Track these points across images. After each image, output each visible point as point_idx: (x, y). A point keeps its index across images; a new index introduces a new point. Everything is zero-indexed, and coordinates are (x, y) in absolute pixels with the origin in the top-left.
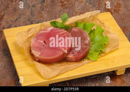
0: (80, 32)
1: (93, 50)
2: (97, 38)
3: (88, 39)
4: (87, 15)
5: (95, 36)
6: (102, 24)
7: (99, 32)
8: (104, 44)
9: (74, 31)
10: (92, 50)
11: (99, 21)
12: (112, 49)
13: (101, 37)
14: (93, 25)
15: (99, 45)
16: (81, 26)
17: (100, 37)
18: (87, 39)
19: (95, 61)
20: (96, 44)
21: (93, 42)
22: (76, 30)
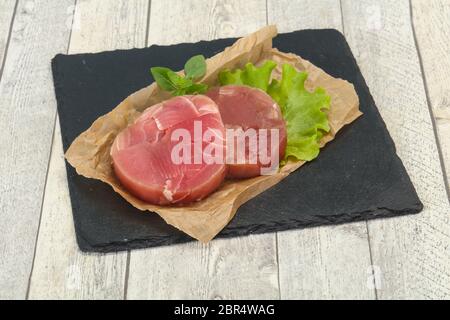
0: (244, 94)
1: (296, 136)
2: (295, 100)
3: (275, 106)
4: (245, 46)
5: (287, 98)
7: (294, 82)
8: (323, 110)
9: (225, 96)
10: (292, 135)
12: (346, 118)
14: (271, 69)
15: (308, 117)
17: (302, 96)
18: (272, 107)
20: (299, 115)
22: (230, 93)
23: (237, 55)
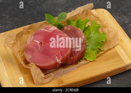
1: (89, 50)
2: (93, 35)
3: (83, 37)
4: (79, 11)
6: (97, 19)
7: (95, 28)
8: (102, 42)
11: (94, 16)
13: (97, 33)
14: (87, 22)
15: (96, 44)
16: (74, 24)
19: (94, 61)
21: (89, 40)
23: (76, 14)
